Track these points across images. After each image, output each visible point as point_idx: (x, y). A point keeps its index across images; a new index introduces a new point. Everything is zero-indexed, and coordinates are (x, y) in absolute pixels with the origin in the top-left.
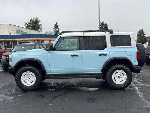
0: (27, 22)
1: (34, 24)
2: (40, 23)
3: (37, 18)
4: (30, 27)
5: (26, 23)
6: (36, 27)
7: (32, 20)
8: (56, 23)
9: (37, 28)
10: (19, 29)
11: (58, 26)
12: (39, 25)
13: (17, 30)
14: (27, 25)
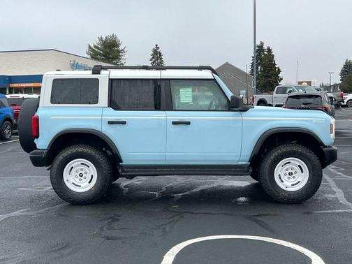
0: (92, 46)
1: (107, 50)
2: (121, 48)
3: (113, 35)
4: (99, 56)
5: (90, 47)
6: (111, 56)
7: (104, 39)
8: (157, 46)
9: (113, 58)
10: (76, 62)
11: (160, 54)
12: (119, 52)
13: (72, 62)
14: (93, 51)
